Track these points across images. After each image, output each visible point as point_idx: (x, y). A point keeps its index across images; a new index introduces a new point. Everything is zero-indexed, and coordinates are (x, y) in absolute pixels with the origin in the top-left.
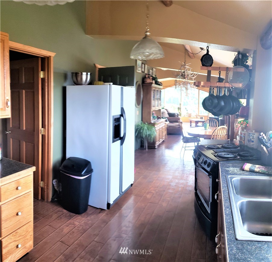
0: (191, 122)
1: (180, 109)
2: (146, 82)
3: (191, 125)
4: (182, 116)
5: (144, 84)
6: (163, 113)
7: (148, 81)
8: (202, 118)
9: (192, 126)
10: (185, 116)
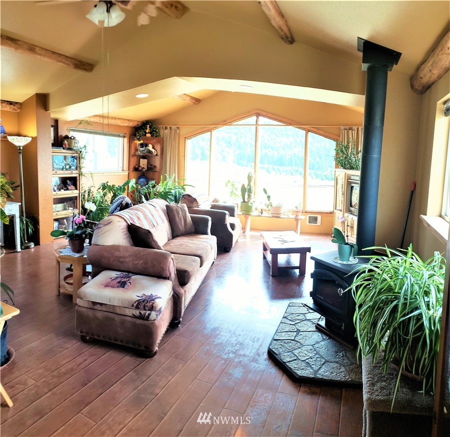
1: (250, 191)
8: (314, 220)
10: (264, 212)
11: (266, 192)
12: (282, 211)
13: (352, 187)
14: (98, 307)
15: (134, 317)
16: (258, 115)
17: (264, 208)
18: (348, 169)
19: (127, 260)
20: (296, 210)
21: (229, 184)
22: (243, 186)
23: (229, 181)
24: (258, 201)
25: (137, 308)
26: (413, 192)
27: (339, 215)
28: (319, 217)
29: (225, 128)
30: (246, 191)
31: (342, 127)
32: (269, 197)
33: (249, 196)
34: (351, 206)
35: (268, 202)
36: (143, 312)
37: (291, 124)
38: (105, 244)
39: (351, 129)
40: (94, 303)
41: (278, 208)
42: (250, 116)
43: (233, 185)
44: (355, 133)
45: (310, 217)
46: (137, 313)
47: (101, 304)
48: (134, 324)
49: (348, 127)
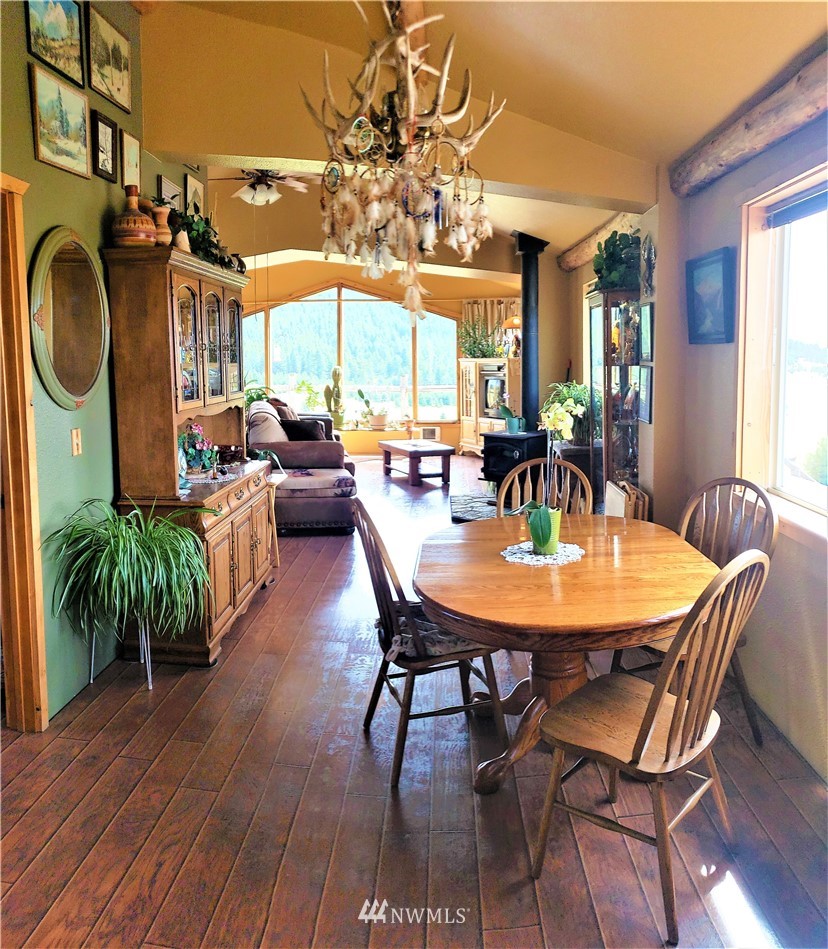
0: (388, 457)
1: (338, 395)
2: (129, 242)
3: (388, 471)
4: (344, 427)
5: (115, 254)
6: (251, 424)
7: (144, 232)
8: (430, 434)
9: (394, 474)
10: (359, 425)
11: (362, 396)
12: (388, 420)
13: (487, 381)
14: (298, 494)
15: (337, 496)
16: (340, 286)
17: (360, 418)
18: (478, 357)
19: (301, 453)
20: (406, 419)
21: (304, 388)
22: (328, 388)
23: (303, 382)
24: (351, 410)
25: (339, 486)
26: (569, 370)
27: (468, 423)
28: (438, 430)
29: (290, 307)
30: (332, 395)
31: (465, 301)
32: (367, 402)
33: (337, 402)
34: (487, 407)
35: (366, 410)
36: (344, 489)
37: (390, 299)
38: (270, 441)
39: (475, 302)
40: (293, 491)
41: (381, 418)
42: (328, 288)
43: (309, 389)
44: (482, 308)
45: (424, 430)
46: (338, 491)
47: (301, 490)
48: (335, 503)
49: (471, 300)
